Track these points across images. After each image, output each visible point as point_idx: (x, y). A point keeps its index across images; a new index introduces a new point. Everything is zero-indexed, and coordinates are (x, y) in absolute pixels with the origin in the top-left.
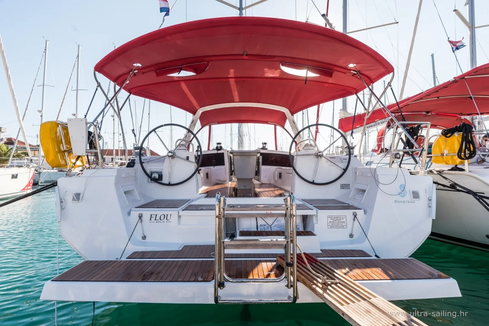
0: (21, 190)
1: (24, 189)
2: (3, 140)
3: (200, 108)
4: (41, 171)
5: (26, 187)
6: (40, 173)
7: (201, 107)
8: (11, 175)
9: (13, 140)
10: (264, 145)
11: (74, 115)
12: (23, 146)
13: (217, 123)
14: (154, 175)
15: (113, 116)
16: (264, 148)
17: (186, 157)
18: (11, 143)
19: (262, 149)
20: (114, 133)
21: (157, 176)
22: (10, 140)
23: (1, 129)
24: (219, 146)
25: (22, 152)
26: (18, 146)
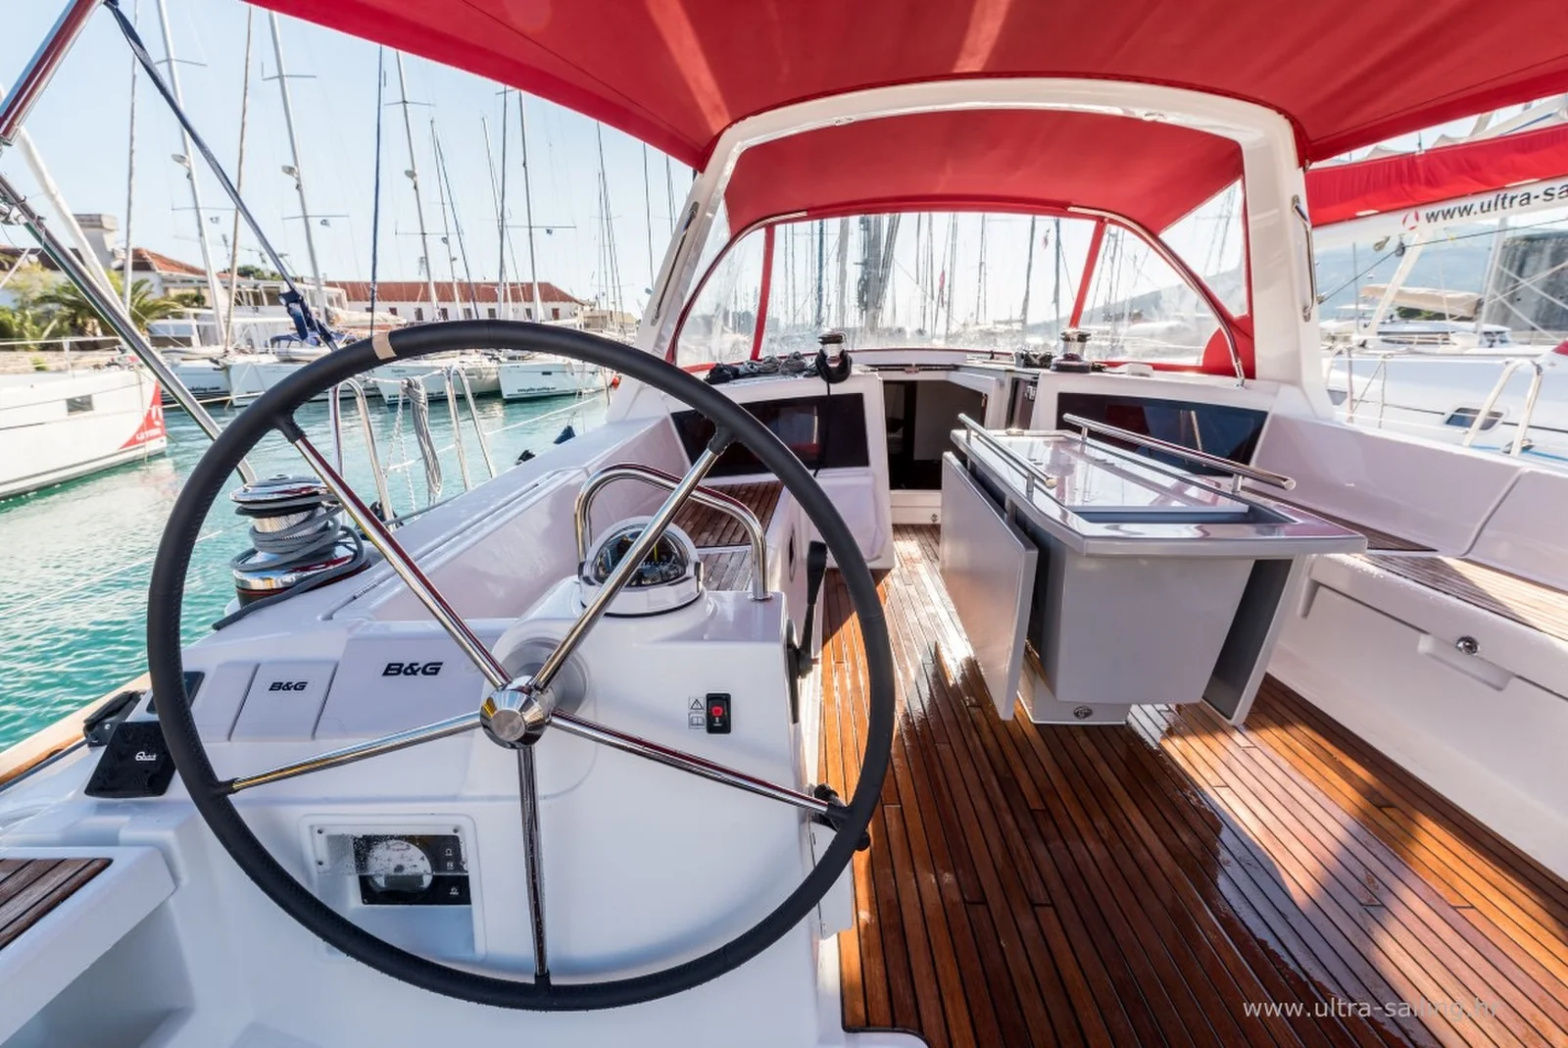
0: (125, 446)
1: (133, 441)
2: (117, 256)
3: (736, 121)
4: (229, 363)
5: (139, 432)
6: (226, 368)
7: (743, 118)
8: (65, 402)
9: (146, 256)
10: (1075, 348)
11: (290, 170)
12: (177, 274)
13: (804, 214)
14: (389, 853)
15: (411, 174)
16: (1071, 366)
17: (703, 702)
18: (141, 264)
19: (1061, 368)
20: (424, 234)
21: (418, 864)
22: (137, 254)
23: (100, 221)
24: (832, 351)
25: (180, 292)
26: (165, 273)
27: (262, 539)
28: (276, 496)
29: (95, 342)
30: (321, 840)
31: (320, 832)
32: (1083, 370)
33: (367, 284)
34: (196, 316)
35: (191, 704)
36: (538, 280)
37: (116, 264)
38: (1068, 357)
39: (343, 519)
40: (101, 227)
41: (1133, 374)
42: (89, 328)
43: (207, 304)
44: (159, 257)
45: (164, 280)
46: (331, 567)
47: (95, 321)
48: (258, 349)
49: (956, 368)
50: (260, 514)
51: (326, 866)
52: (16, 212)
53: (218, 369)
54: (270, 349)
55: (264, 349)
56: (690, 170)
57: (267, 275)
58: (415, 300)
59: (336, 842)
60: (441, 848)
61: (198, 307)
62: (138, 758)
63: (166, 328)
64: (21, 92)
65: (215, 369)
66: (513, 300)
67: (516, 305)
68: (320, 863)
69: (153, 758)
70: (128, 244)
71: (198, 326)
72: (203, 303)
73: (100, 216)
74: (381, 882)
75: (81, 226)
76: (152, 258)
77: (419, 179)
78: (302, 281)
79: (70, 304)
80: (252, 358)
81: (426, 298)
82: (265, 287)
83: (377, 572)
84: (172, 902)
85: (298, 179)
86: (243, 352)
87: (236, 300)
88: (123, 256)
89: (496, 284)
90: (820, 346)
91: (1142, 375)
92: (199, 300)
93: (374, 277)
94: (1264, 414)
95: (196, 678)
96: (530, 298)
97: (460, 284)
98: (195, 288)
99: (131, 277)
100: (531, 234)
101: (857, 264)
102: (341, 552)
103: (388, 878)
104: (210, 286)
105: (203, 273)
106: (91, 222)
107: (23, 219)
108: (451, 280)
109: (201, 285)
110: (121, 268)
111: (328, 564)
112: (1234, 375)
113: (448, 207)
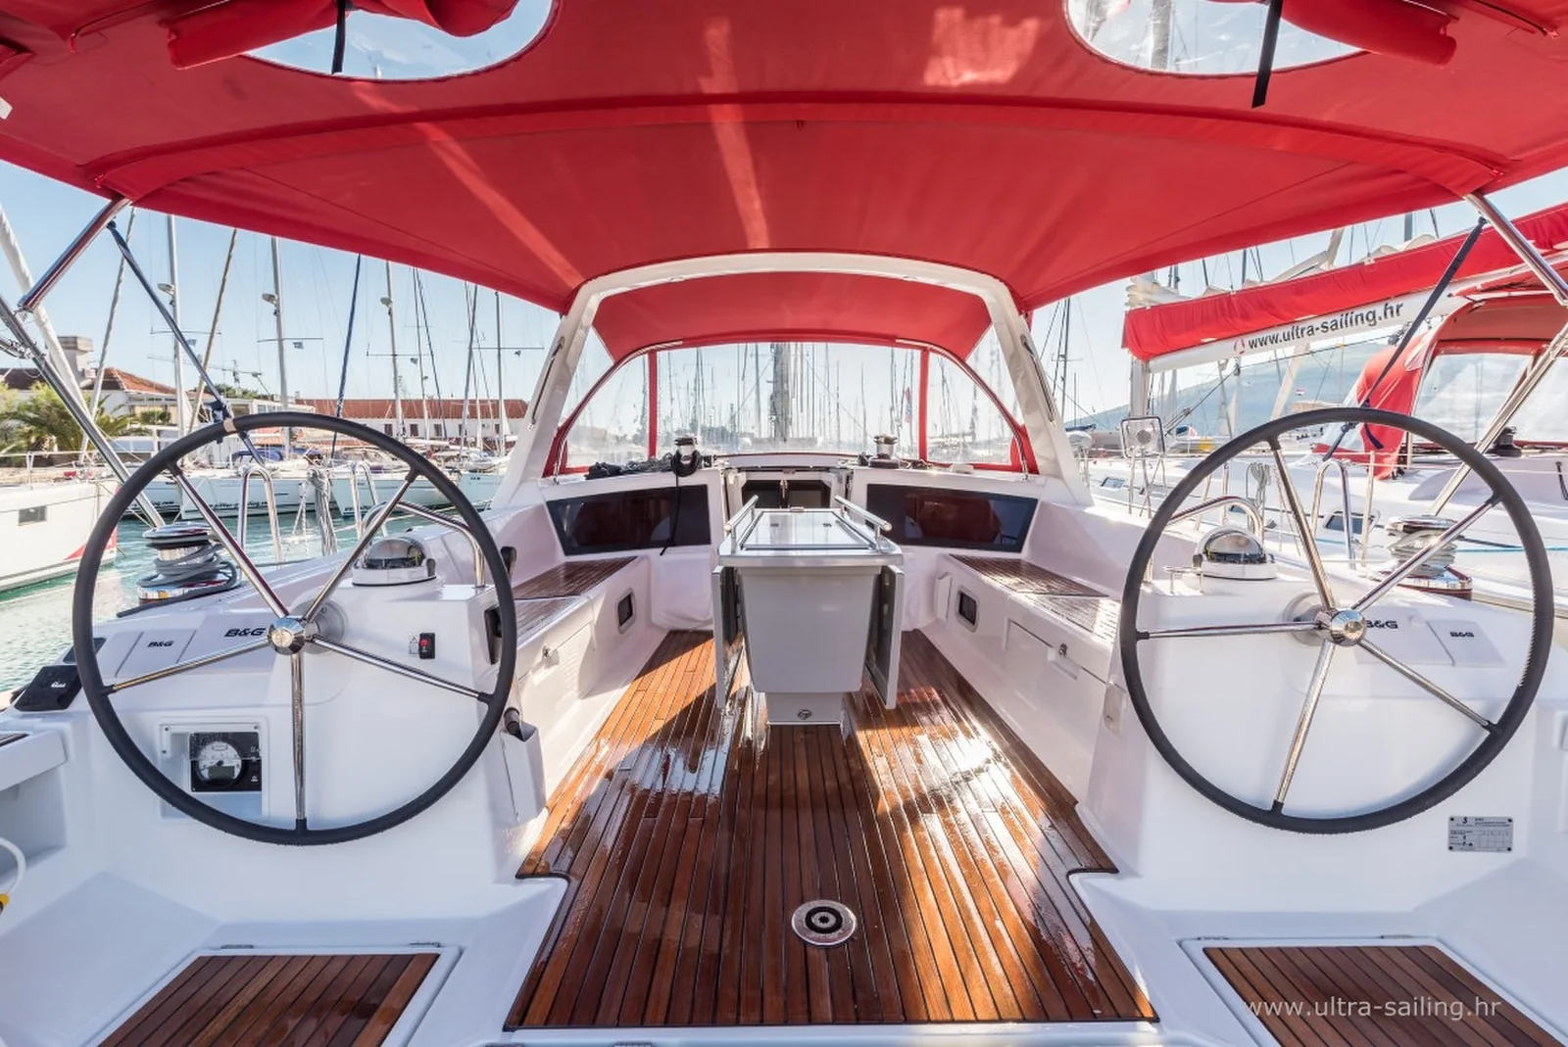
2: (88, 375)
3: (589, 280)
7: (594, 277)
8: (17, 513)
9: (116, 375)
10: (885, 449)
11: (269, 298)
12: (146, 392)
13: (681, 342)
14: (213, 753)
15: (387, 301)
16: (882, 463)
17: (418, 639)
18: (111, 383)
19: (875, 465)
20: (394, 355)
21: (231, 758)
22: (109, 374)
23: (76, 343)
24: (686, 451)
25: (146, 410)
26: (133, 392)
27: (161, 565)
28: (176, 534)
29: (50, 456)
30: (166, 736)
31: (167, 729)
32: (893, 466)
33: (334, 401)
34: (159, 433)
35: (97, 651)
36: (504, 397)
37: (86, 382)
38: (881, 456)
39: (224, 554)
40: (76, 348)
41: (957, 472)
42: (46, 445)
43: (173, 420)
44: (130, 377)
45: (131, 398)
46: (210, 586)
47: (54, 438)
48: (217, 463)
49: (827, 469)
50: (162, 547)
51: (169, 755)
52: (29, 351)
53: (172, 483)
54: (231, 463)
55: (225, 464)
56: (557, 314)
57: (239, 393)
58: (384, 417)
59: (177, 737)
60: (245, 743)
61: (163, 424)
62: (53, 686)
63: (127, 444)
64: (45, 283)
65: (167, 483)
66: (482, 417)
67: (486, 421)
68: (164, 752)
69: (63, 686)
70: (101, 364)
71: (159, 443)
72: (168, 420)
73: (76, 338)
74: (205, 774)
75: (64, 348)
76: (122, 377)
77: (394, 306)
78: (272, 399)
79: (31, 422)
80: (208, 473)
81: (393, 415)
82: (233, 405)
83: (245, 593)
84: (62, 770)
85: (277, 305)
86: (203, 467)
87: (199, 417)
88: (94, 376)
89: (462, 401)
90: (677, 448)
91: (967, 473)
92: (164, 417)
93: (341, 395)
94: (1035, 501)
95: (101, 641)
96: (497, 415)
97: (431, 402)
98: (162, 406)
99: (99, 393)
100: (499, 355)
101: (768, 382)
102: (220, 577)
103: (211, 769)
104: (179, 404)
105: (174, 392)
106: (70, 344)
107: (32, 356)
108: (421, 397)
109: (168, 403)
110: (90, 387)
111: (208, 583)
112: (1021, 471)
113: (423, 330)
